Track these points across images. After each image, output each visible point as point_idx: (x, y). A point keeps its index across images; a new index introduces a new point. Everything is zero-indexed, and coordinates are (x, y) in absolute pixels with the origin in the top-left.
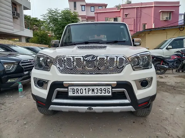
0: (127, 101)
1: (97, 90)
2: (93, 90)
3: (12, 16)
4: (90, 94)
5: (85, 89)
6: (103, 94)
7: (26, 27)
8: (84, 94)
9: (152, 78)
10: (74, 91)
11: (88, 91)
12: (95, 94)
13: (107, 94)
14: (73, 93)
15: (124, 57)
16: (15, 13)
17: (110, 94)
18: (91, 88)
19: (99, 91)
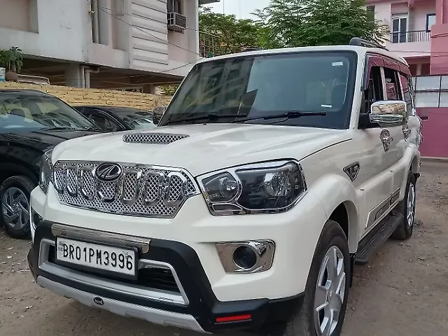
0: (179, 299)
1: (106, 255)
2: (99, 255)
3: (164, 28)
4: (93, 263)
5: (85, 250)
6: (117, 269)
7: (203, 54)
8: (82, 262)
9: (272, 244)
10: (66, 251)
11: (90, 256)
12: (103, 267)
13: (125, 271)
14: (64, 256)
15: (186, 176)
16: (174, 19)
17: (132, 272)
18: (96, 248)
19: (110, 258)
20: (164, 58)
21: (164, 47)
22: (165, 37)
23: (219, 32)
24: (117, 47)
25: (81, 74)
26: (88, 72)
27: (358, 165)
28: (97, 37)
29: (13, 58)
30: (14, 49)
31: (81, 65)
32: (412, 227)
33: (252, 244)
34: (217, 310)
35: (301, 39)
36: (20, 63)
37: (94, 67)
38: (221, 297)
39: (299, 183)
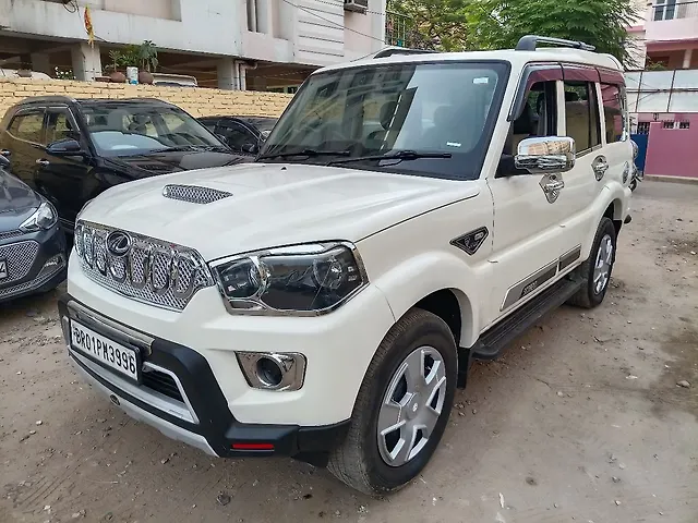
0: (187, 415)
1: (112, 351)
2: (105, 349)
3: (340, 8)
6: (123, 370)
9: (301, 358)
11: (98, 348)
17: (135, 377)
18: (102, 339)
19: (115, 356)
20: (339, 48)
21: (339, 34)
22: (340, 21)
23: (423, 9)
24: (279, 35)
25: (235, 73)
26: (244, 68)
27: (484, 231)
28: (253, 24)
29: (147, 55)
30: (147, 44)
31: (235, 59)
32: (604, 291)
33: (275, 356)
34: (233, 434)
35: (521, 17)
36: (155, 61)
37: (250, 62)
38: (241, 418)
39: (357, 272)
